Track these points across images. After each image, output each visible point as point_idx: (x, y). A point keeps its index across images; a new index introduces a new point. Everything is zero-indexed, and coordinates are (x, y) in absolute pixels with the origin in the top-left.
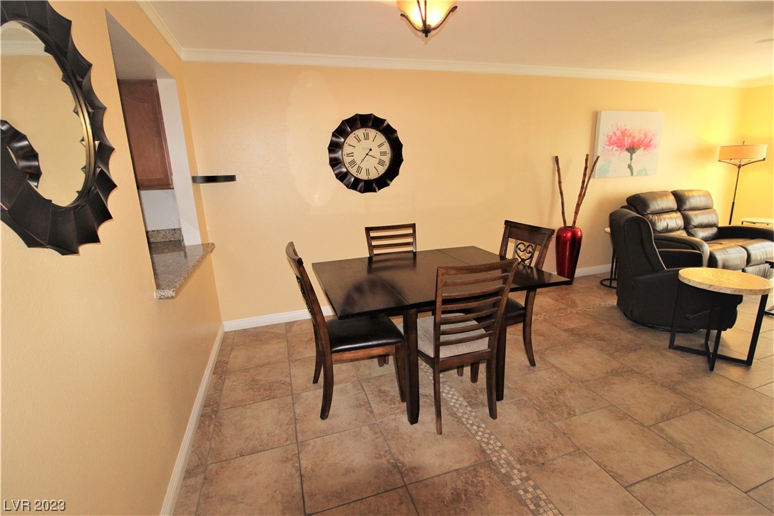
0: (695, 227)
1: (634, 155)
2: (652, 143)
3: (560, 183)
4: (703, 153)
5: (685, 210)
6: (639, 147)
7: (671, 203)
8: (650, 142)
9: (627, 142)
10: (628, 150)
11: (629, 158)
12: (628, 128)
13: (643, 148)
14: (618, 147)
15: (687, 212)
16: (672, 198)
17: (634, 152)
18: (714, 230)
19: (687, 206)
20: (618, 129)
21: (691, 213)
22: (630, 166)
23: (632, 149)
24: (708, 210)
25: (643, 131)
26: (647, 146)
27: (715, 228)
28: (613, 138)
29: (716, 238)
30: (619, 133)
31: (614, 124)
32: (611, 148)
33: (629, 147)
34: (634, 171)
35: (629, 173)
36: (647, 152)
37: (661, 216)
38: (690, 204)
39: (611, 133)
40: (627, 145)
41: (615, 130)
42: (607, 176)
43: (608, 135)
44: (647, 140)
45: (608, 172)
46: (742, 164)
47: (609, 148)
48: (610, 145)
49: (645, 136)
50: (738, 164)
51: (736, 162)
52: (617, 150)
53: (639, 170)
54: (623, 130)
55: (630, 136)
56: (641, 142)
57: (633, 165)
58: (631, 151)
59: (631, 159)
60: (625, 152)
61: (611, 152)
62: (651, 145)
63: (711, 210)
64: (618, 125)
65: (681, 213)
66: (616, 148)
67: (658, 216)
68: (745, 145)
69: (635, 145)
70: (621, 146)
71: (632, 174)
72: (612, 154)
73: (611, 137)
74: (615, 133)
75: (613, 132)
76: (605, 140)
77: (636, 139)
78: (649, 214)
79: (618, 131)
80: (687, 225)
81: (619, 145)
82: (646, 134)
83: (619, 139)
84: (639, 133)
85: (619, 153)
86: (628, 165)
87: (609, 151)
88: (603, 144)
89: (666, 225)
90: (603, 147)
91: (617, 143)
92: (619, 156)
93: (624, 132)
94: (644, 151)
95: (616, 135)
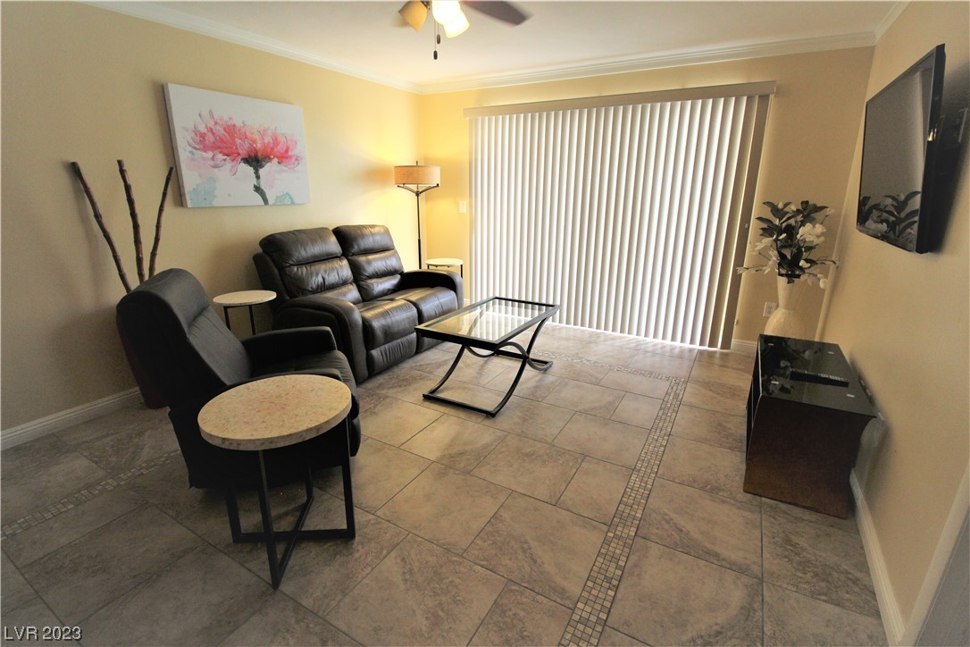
0: (370, 277)
1: (261, 171)
2: (290, 153)
3: (98, 216)
4: (375, 176)
5: (353, 254)
6: (268, 158)
7: (333, 245)
8: (287, 151)
9: (244, 149)
10: (247, 161)
11: (254, 176)
12: (239, 124)
13: (276, 160)
14: (225, 154)
15: (355, 258)
16: (333, 239)
17: (262, 166)
18: (394, 281)
19: (356, 249)
20: (216, 123)
21: (362, 259)
22: (258, 189)
23: (255, 161)
24: (387, 253)
25: (270, 132)
26: (284, 157)
27: (399, 277)
28: (210, 138)
29: (398, 289)
30: (220, 131)
31: (205, 113)
32: (210, 154)
33: (247, 157)
34: (268, 196)
35: (258, 199)
36: (286, 169)
37: (312, 267)
38: (358, 246)
39: (202, 129)
40: (243, 153)
41: (211, 124)
42: (215, 204)
43: (196, 132)
44: (280, 149)
45: (215, 196)
46: (420, 190)
47: (204, 154)
48: (205, 149)
49: (276, 141)
50: (416, 190)
51: (414, 187)
52: (225, 160)
53: (277, 197)
54: (228, 126)
55: (246, 138)
56: (269, 150)
57: (263, 187)
58: (254, 163)
59: (258, 177)
60: (242, 164)
61: (212, 163)
62: (290, 157)
63: (391, 252)
64: (215, 117)
65: (348, 260)
66: (220, 157)
67: (308, 268)
68: (417, 166)
69: (259, 155)
70: (231, 153)
71: (266, 201)
72: (216, 166)
73: (203, 136)
74: (211, 130)
75: (206, 127)
76: (191, 141)
77: (259, 145)
78: (292, 265)
79: (218, 127)
80: (358, 277)
81: (226, 151)
82: (276, 139)
83: (222, 141)
84: (263, 134)
85: (229, 165)
86: (255, 186)
87: (205, 159)
88: (190, 149)
89: (320, 280)
90: (190, 152)
91: (220, 148)
92: (231, 170)
93: (231, 130)
94: (279, 166)
95: (213, 134)
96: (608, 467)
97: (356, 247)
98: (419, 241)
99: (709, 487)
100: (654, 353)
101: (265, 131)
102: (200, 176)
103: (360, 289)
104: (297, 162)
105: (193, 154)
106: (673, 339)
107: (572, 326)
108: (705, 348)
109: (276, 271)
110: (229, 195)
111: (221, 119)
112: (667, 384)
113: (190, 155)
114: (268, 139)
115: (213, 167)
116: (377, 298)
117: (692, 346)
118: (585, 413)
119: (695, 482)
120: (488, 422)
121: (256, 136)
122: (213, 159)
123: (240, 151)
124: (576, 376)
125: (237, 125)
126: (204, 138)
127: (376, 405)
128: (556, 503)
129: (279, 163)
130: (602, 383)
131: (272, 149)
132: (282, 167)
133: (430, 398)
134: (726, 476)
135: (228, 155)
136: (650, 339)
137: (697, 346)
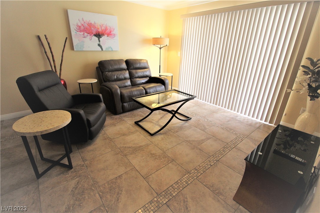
1: (101, 39)
2: (112, 33)
5: (131, 69)
6: (103, 35)
7: (124, 66)
8: (111, 32)
10: (95, 35)
11: (98, 41)
12: (93, 23)
13: (106, 35)
14: (87, 33)
15: (131, 71)
16: (125, 64)
17: (101, 37)
20: (84, 23)
21: (134, 71)
22: (99, 45)
23: (98, 35)
24: (146, 70)
25: (104, 26)
26: (109, 34)
27: (148, 78)
28: (82, 28)
29: (147, 82)
30: (86, 25)
31: (81, 20)
32: (82, 33)
33: (95, 34)
34: (103, 48)
35: (100, 49)
36: (110, 38)
37: (113, 73)
38: (133, 66)
39: (80, 25)
40: (94, 33)
41: (83, 23)
42: (84, 49)
43: (77, 25)
44: (108, 31)
45: (84, 47)
46: (161, 47)
47: (80, 33)
48: (81, 31)
49: (106, 29)
50: (160, 47)
51: (159, 46)
52: (87, 35)
53: (106, 48)
54: (89, 24)
55: (95, 28)
56: (104, 32)
57: (101, 44)
58: (98, 36)
59: (99, 41)
60: (94, 36)
61: (83, 36)
62: (112, 34)
63: (147, 69)
64: (84, 20)
65: (129, 71)
66: (86, 34)
67: (112, 73)
68: (161, 38)
69: (100, 33)
70: (90, 33)
71: (102, 49)
72: (85, 37)
73: (80, 27)
74: (83, 25)
75: (81, 24)
76: (75, 28)
77: (100, 30)
78: (106, 71)
79: (85, 24)
80: (132, 77)
81: (88, 32)
82: (107, 28)
83: (87, 29)
84: (101, 26)
85: (89, 37)
86: (98, 44)
87: (80, 35)
88: (75, 31)
89: (116, 77)
90: (75, 32)
91: (86, 31)
92: (89, 39)
93: (90, 25)
94: (107, 37)
95: (83, 26)
96: (179, 168)
97: (132, 67)
98: (160, 66)
99: (217, 191)
100: (240, 122)
101: (103, 25)
102: (79, 40)
103: (131, 82)
104: (114, 36)
105: (76, 33)
106: (253, 116)
107: (212, 104)
108: (267, 123)
109: (101, 73)
110: (89, 47)
111: (86, 21)
112: (235, 137)
113: (75, 33)
114: (103, 28)
115: (83, 37)
116: (137, 85)
117: (261, 121)
118: (189, 142)
119: (212, 186)
120: (149, 137)
121: (99, 27)
122: (83, 34)
123: (93, 32)
124: (198, 125)
125: (92, 23)
126: (80, 28)
127: (118, 123)
128: (146, 178)
129: (107, 36)
130: (206, 131)
131: (105, 31)
132: (108, 38)
133: (137, 123)
134: (230, 188)
135: (89, 34)
136: (243, 115)
137: (263, 122)
